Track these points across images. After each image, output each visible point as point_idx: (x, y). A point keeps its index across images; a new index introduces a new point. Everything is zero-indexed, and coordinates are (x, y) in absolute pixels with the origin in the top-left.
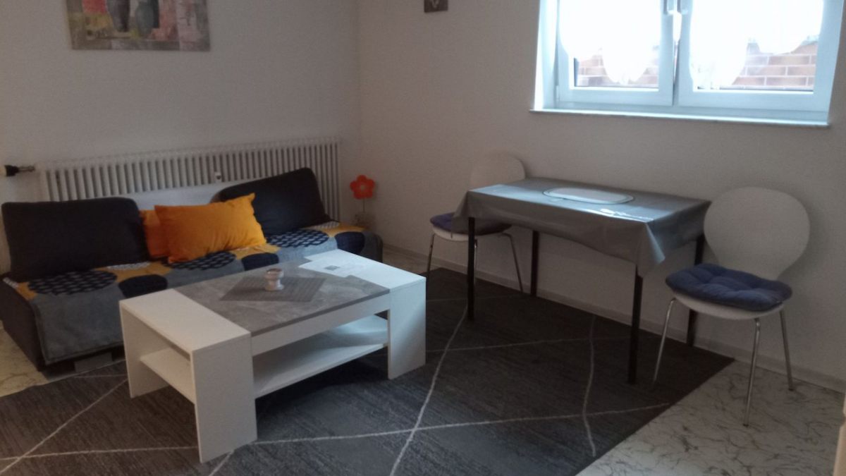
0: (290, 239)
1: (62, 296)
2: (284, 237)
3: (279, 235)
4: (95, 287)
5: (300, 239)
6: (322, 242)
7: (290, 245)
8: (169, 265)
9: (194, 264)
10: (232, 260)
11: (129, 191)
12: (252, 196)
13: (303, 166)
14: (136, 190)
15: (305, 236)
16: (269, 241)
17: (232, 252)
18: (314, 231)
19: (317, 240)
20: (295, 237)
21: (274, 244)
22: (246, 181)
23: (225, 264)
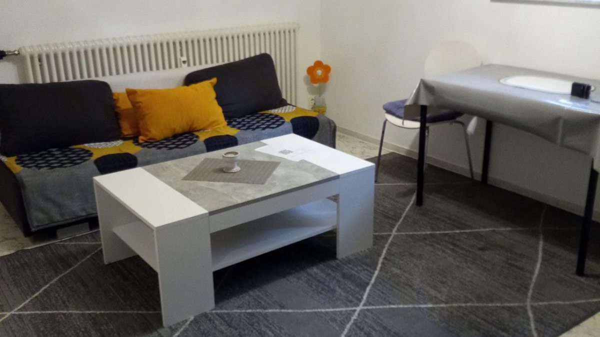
0: (249, 122)
1: (44, 170)
2: (243, 121)
3: (239, 118)
4: (73, 163)
5: (258, 122)
6: (279, 125)
7: (248, 128)
8: (139, 144)
9: (162, 144)
10: (195, 141)
11: (104, 74)
12: (214, 80)
13: (263, 52)
14: (111, 74)
15: (263, 119)
16: (229, 124)
17: (196, 133)
18: (271, 114)
19: (273, 123)
20: (253, 120)
21: (234, 126)
22: (210, 65)
23: (189, 145)
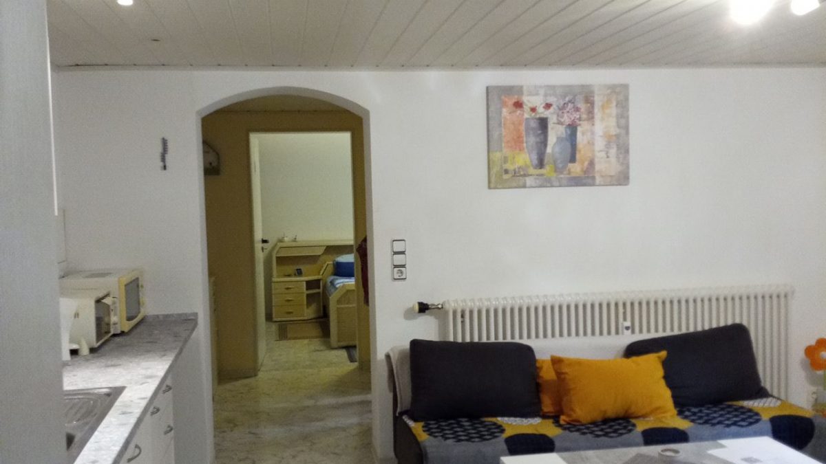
0: (708, 415)
1: (450, 442)
2: (700, 411)
3: (696, 406)
4: (482, 438)
5: (721, 416)
6: (751, 424)
7: (706, 422)
10: (630, 431)
12: (664, 354)
13: (737, 321)
15: (729, 413)
16: (680, 413)
17: (633, 421)
18: (742, 407)
19: (743, 420)
20: (715, 412)
21: (686, 417)
22: (661, 334)
23: (621, 434)
